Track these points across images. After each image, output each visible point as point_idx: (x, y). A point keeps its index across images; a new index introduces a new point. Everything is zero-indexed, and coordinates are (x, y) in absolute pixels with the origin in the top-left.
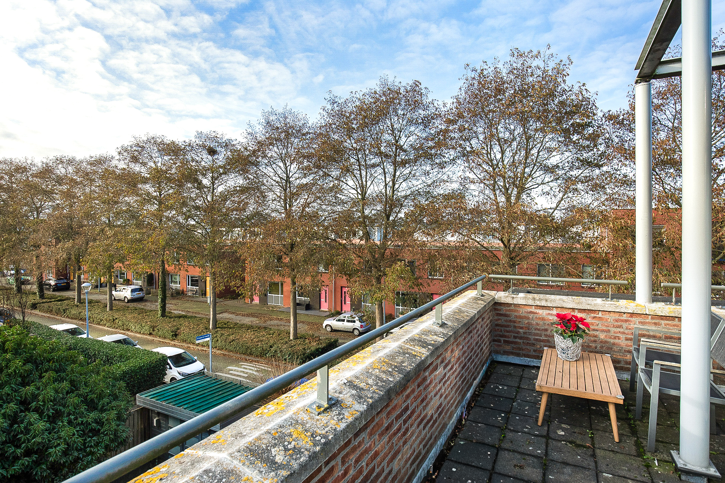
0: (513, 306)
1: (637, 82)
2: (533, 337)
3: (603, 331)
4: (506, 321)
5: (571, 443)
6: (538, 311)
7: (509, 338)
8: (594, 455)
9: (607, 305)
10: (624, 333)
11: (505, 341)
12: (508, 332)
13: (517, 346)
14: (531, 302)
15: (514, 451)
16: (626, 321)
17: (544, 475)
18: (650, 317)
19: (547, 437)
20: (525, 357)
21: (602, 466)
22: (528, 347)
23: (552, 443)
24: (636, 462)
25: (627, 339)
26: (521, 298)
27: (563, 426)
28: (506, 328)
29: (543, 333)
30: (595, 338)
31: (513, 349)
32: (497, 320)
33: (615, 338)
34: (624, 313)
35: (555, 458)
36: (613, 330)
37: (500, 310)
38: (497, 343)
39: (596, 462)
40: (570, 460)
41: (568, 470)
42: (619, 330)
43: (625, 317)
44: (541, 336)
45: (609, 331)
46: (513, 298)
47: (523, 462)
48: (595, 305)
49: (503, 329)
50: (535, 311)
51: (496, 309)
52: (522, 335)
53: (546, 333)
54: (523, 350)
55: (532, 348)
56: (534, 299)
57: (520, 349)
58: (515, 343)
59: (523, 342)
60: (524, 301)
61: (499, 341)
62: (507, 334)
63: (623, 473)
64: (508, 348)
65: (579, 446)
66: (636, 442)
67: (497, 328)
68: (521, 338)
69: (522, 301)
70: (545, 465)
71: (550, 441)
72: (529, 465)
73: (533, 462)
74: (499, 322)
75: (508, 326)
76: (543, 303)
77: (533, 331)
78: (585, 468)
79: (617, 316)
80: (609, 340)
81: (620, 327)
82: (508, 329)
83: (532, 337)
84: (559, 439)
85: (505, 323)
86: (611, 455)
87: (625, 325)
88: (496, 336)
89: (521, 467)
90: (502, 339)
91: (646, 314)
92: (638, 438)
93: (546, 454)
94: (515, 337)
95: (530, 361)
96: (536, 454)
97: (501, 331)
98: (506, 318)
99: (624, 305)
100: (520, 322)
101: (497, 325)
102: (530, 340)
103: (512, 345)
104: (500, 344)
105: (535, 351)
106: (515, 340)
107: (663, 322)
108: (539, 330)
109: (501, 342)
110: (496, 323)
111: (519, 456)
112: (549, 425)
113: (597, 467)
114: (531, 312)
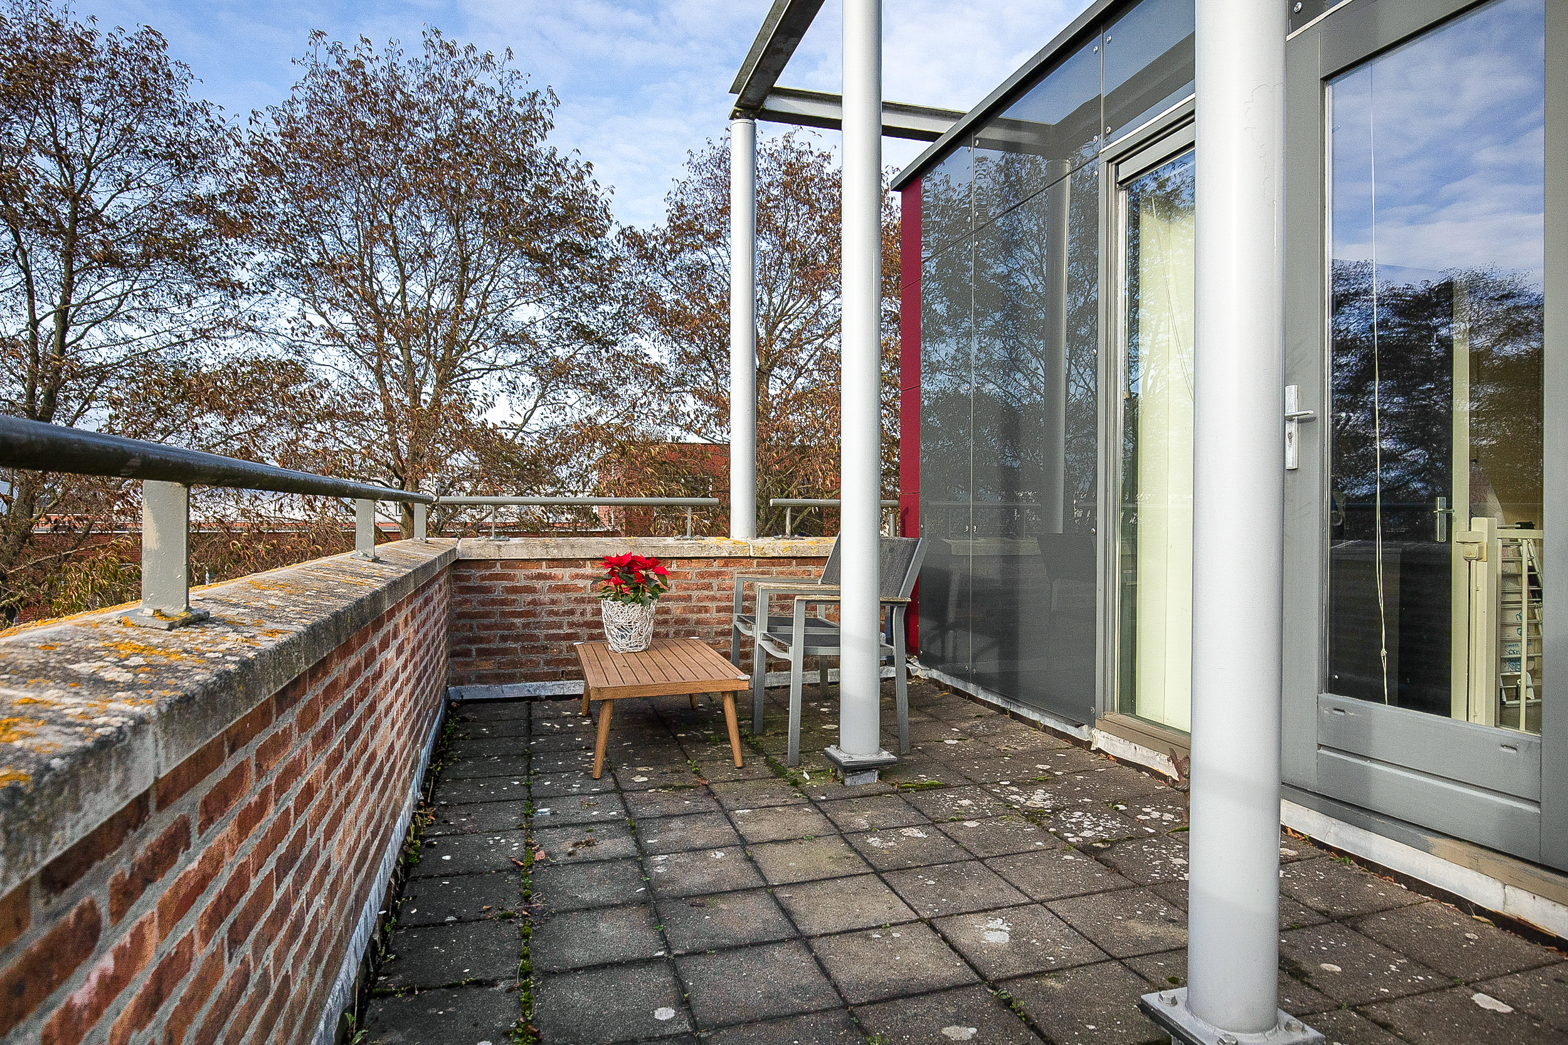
0: (498, 565)
1: (733, 117)
2: (545, 632)
3: (679, 599)
4: (482, 603)
5: (664, 788)
6: (555, 571)
7: (489, 642)
8: (710, 793)
9: (686, 546)
10: (713, 599)
11: (480, 652)
12: (487, 627)
13: (509, 657)
14: (539, 553)
15: (563, 826)
16: (718, 574)
17: (637, 841)
18: (755, 562)
19: (619, 790)
20: (527, 681)
21: (730, 803)
22: (533, 657)
23: (631, 798)
24: (779, 784)
25: (719, 610)
26: (516, 545)
27: (639, 769)
28: (482, 621)
29: (566, 619)
30: (666, 616)
31: (499, 668)
32: (460, 604)
33: (700, 611)
34: (715, 558)
35: (647, 814)
36: (695, 594)
37: (468, 578)
38: (461, 659)
39: (718, 801)
40: (673, 809)
41: (676, 824)
42: (706, 593)
43: (716, 566)
44: (560, 627)
45: (689, 598)
46: (499, 547)
47: (588, 837)
48: (666, 547)
49: (474, 622)
50: (548, 571)
51: (458, 578)
52: (521, 631)
53: (571, 618)
54: (522, 664)
55: (540, 658)
56: (547, 546)
57: (514, 664)
58: (504, 652)
59: (523, 647)
60: (525, 551)
61: (468, 653)
62: (485, 633)
63: (765, 803)
64: (487, 666)
65: (680, 788)
66: (766, 761)
67: (463, 621)
68: (517, 638)
69: (519, 551)
70: (633, 828)
71: (625, 795)
72: (603, 837)
73: (609, 830)
74: (466, 608)
75: (487, 615)
76: (566, 553)
77: (545, 619)
78: (705, 813)
79: (701, 567)
80: (689, 616)
81: (709, 587)
82: (486, 621)
83: (541, 633)
84: (643, 788)
85: (481, 609)
86: (738, 785)
87: (715, 582)
88: (459, 642)
89: (589, 844)
90: (473, 647)
91: (750, 557)
92: (767, 756)
93: (628, 813)
94: (504, 639)
95: (538, 688)
96: (608, 817)
97: (471, 628)
98: (481, 597)
99: (713, 545)
100: (514, 601)
101: (461, 616)
102: (537, 638)
103: (498, 658)
104: (467, 659)
105: (548, 663)
106: (503, 645)
107: (774, 569)
108: (556, 614)
109: (470, 656)
110: (458, 610)
111: (577, 831)
112: (613, 775)
113: (722, 807)
114: (540, 577)
